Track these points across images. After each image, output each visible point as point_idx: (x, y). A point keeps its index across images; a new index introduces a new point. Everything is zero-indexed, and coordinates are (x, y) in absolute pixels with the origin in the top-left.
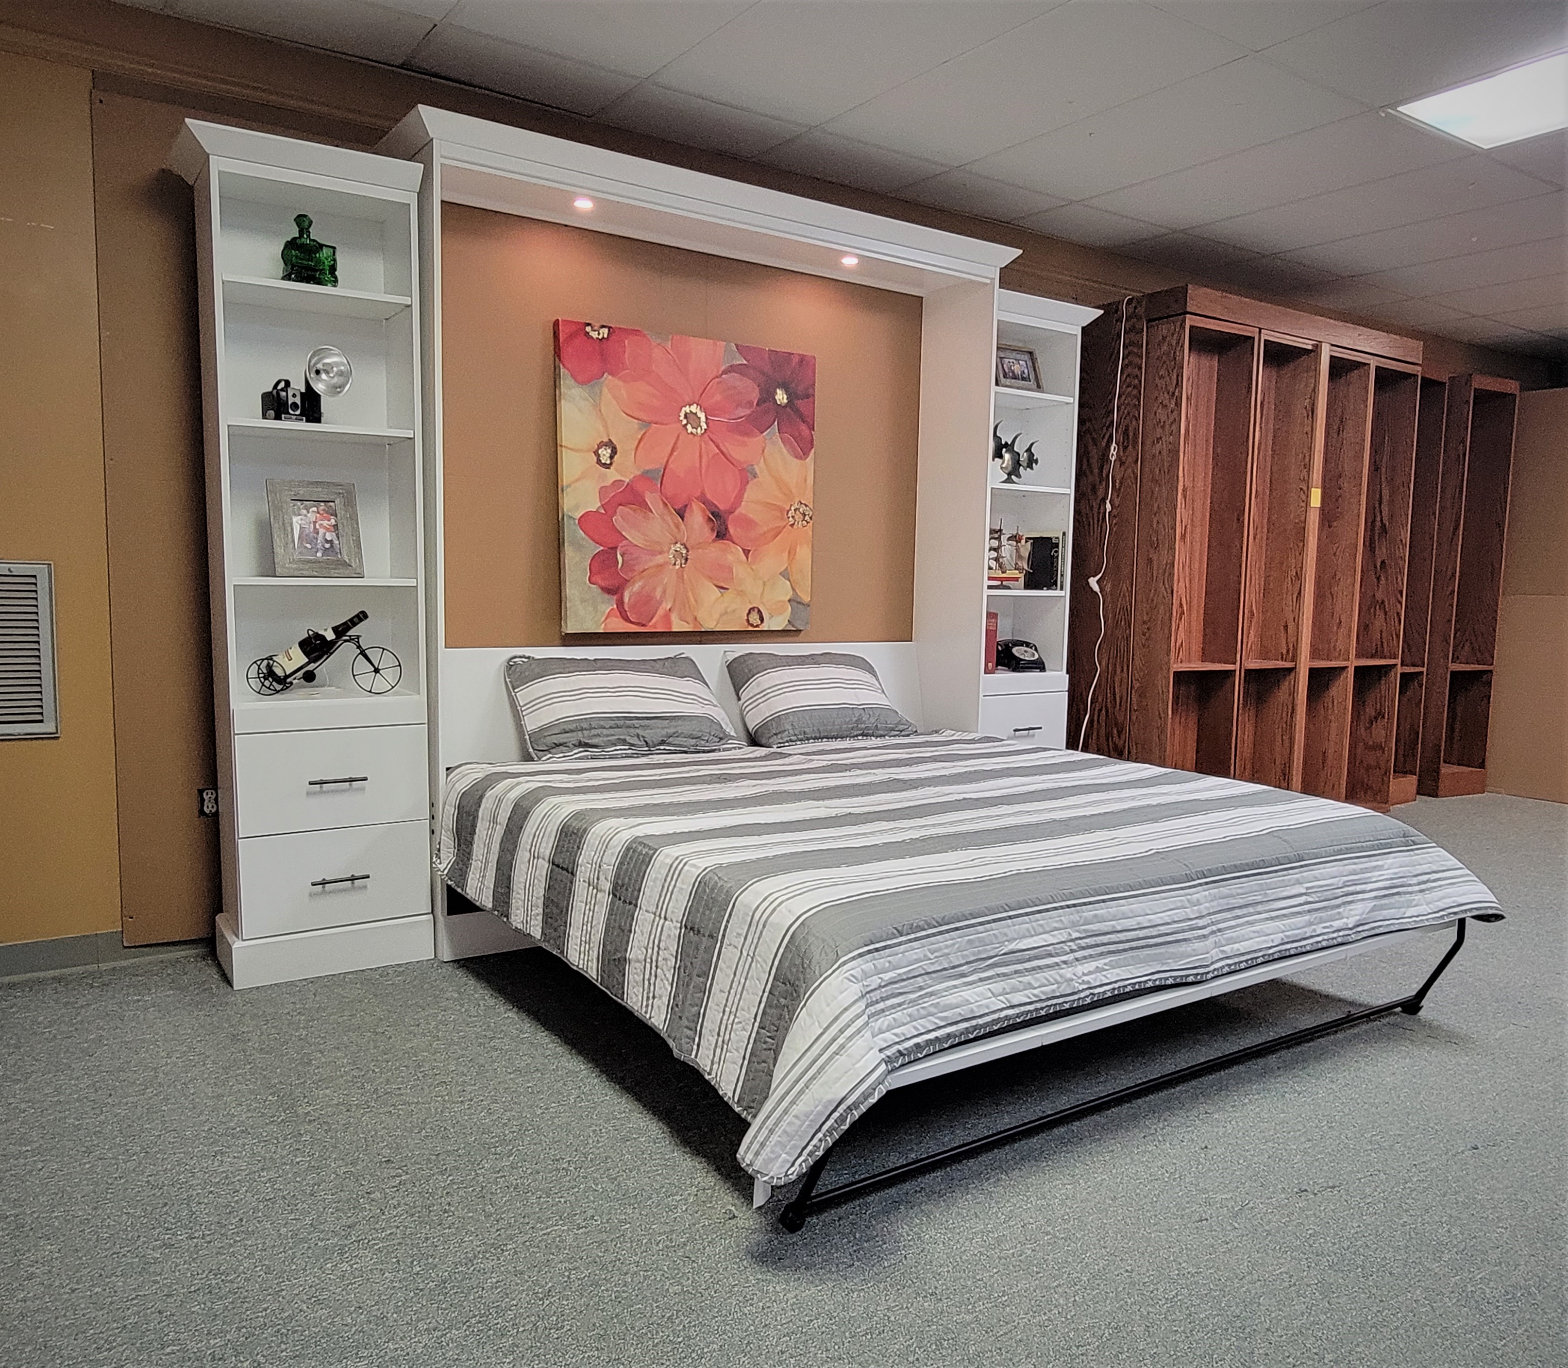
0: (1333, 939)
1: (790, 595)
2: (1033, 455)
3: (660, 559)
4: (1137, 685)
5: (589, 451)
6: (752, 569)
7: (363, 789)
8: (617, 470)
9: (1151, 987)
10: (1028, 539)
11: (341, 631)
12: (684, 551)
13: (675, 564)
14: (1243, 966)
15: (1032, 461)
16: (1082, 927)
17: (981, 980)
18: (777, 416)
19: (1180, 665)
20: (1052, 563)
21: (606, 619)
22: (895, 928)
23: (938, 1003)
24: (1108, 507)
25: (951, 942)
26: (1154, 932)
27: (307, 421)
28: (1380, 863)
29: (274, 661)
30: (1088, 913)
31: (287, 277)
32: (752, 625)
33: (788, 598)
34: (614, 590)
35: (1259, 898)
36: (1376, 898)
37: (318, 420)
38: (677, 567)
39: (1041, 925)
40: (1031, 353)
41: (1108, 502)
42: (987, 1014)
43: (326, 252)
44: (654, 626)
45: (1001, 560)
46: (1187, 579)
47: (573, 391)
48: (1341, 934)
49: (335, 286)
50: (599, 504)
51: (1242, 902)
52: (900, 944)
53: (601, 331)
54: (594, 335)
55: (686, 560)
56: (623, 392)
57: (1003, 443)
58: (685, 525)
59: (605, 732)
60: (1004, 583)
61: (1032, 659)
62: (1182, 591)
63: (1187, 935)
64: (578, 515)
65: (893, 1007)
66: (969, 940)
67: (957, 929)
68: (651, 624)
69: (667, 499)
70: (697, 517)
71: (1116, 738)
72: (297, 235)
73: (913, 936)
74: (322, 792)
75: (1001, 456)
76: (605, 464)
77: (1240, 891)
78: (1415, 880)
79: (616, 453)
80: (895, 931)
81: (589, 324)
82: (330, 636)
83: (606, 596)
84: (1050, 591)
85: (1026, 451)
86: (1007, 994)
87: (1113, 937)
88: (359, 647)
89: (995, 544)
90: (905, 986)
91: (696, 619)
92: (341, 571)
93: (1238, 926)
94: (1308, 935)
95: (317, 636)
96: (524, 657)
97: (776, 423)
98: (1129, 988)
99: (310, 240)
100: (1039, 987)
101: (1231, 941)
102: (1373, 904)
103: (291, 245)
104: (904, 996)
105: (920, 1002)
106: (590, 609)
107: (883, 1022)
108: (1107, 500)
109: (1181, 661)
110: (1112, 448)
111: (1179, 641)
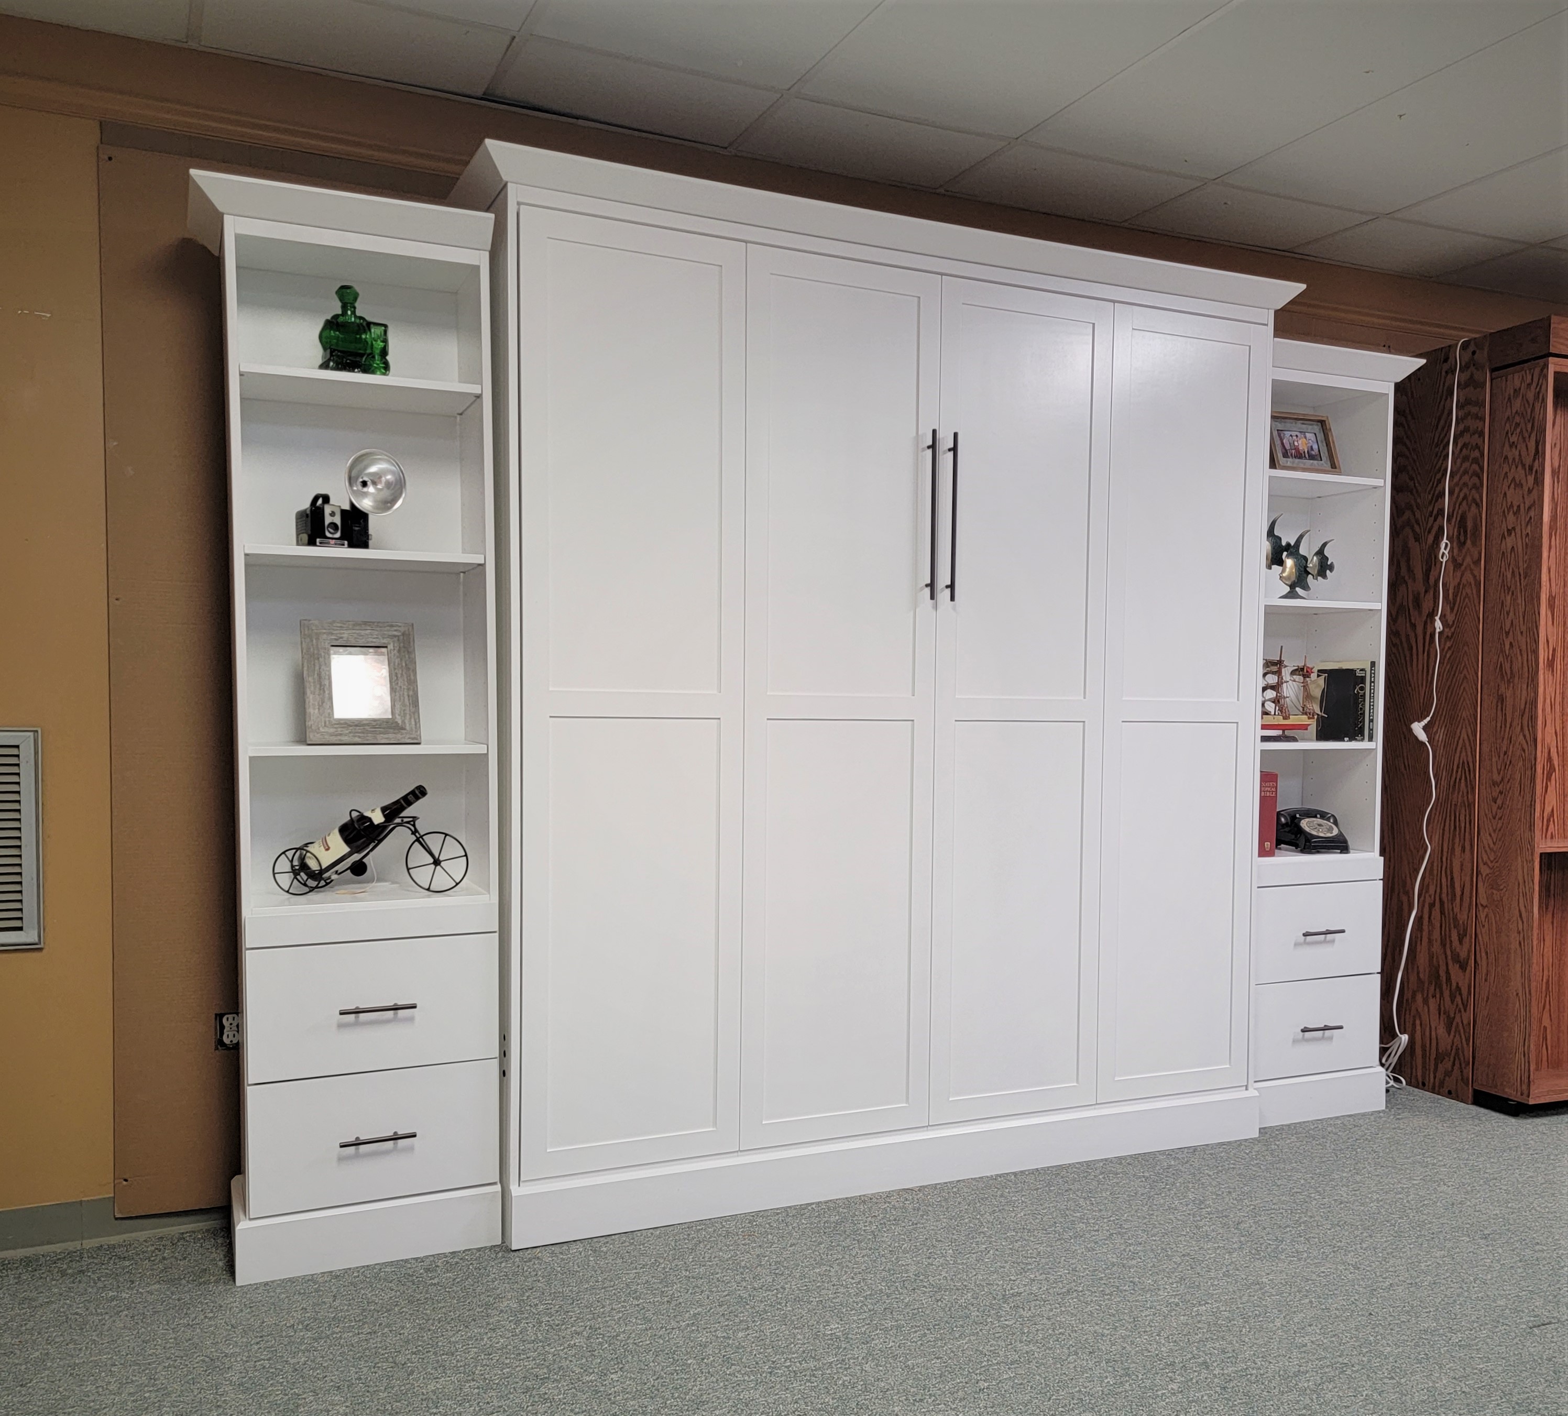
2: (1327, 559)
4: (1485, 870)
7: (411, 1019)
10: (1321, 672)
11: (393, 811)
15: (1324, 567)
19: (1549, 844)
20: (1357, 704)
24: (1438, 625)
27: (350, 546)
29: (307, 851)
31: (324, 366)
37: (365, 545)
40: (1322, 423)
41: (1437, 618)
43: (376, 331)
45: (1282, 701)
46: (1558, 722)
49: (384, 374)
57: (1284, 543)
60: (1287, 732)
61: (1329, 835)
62: (1550, 739)
71: (1456, 943)
72: (340, 312)
74: (357, 1024)
75: (1281, 563)
82: (378, 818)
84: (1354, 742)
85: (1317, 554)
88: (415, 832)
89: (1272, 679)
92: (391, 736)
95: (363, 818)
99: (356, 317)
103: (332, 324)
108: (1437, 615)
109: (1552, 838)
110: (1443, 546)
111: (1548, 810)
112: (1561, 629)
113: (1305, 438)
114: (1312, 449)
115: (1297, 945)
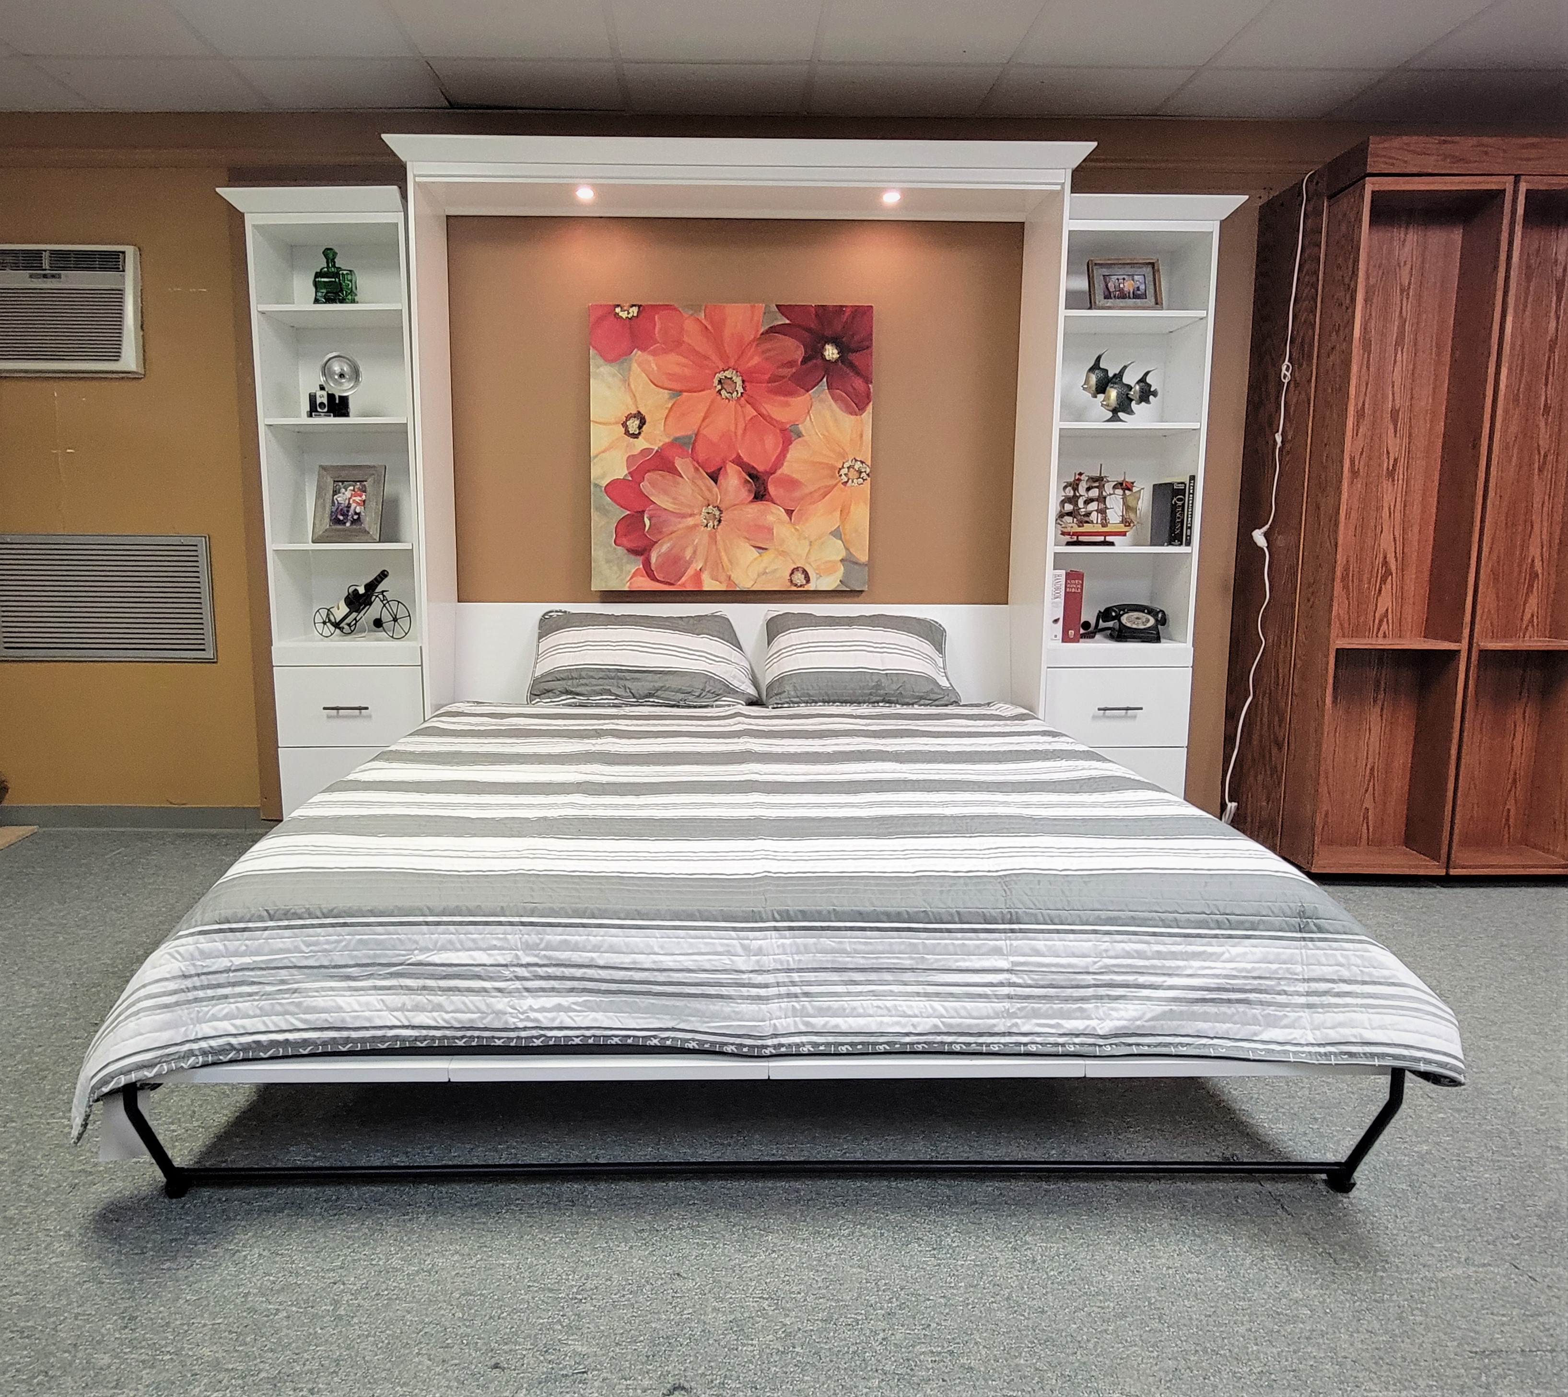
0: (1057, 1044)
1: (843, 554)
2: (1150, 385)
3: (690, 521)
4: (1299, 664)
5: (617, 423)
6: (796, 529)
7: (368, 716)
8: (645, 439)
9: (656, 1046)
10: (1150, 486)
11: (371, 587)
12: (717, 513)
13: (707, 526)
14: (844, 1049)
15: (1147, 393)
16: (543, 953)
17: (375, 988)
18: (827, 372)
19: (1349, 641)
20: (1174, 513)
21: (631, 578)
22: (267, 911)
23: (300, 1003)
24: (1279, 438)
25: (336, 937)
26: (661, 977)
27: (334, 416)
28: (1209, 949)
29: (330, 610)
30: (554, 936)
31: (318, 301)
32: (796, 585)
33: (840, 558)
34: (641, 551)
35: (908, 963)
36: (1175, 1000)
37: (346, 414)
38: (709, 529)
39: (474, 940)
40: (1154, 265)
41: (1278, 435)
42: (367, 1028)
43: (348, 276)
44: (683, 585)
45: (1102, 513)
46: (1398, 528)
47: (602, 369)
48: (1077, 1040)
49: (355, 303)
50: (626, 472)
51: (862, 962)
52: (266, 929)
53: (631, 310)
54: (624, 315)
55: (720, 521)
56: (654, 366)
57: (1111, 375)
58: (719, 488)
59: (594, 681)
60: (1107, 538)
62: (1387, 545)
63: (731, 991)
64: (604, 483)
65: (241, 995)
66: (360, 940)
67: (345, 925)
68: (679, 583)
69: (698, 463)
70: (733, 479)
72: (325, 266)
73: (286, 923)
74: (338, 716)
75: (1105, 392)
76: (633, 434)
77: (863, 947)
78: (1302, 987)
79: (644, 424)
80: (265, 913)
81: (618, 306)
82: (363, 591)
83: (632, 557)
84: (1170, 547)
85: (1139, 382)
86: (408, 1011)
87: (590, 973)
88: (383, 600)
89: (1094, 493)
90: (263, 976)
91: (730, 578)
93: (849, 994)
94: (996, 1030)
95: (355, 591)
96: (561, 611)
97: (825, 379)
98: (616, 1041)
99: (335, 267)
100: (452, 1012)
101: (822, 1012)
102: (1167, 1008)
103: (320, 274)
104: (260, 986)
105: (277, 996)
106: (615, 568)
107: (223, 1009)
108: (1278, 431)
109: (1385, 636)
110: (1284, 368)
111: (1381, 611)
112: (1406, 440)
113: (1133, 280)
114: (1138, 289)
115: (1094, 717)
